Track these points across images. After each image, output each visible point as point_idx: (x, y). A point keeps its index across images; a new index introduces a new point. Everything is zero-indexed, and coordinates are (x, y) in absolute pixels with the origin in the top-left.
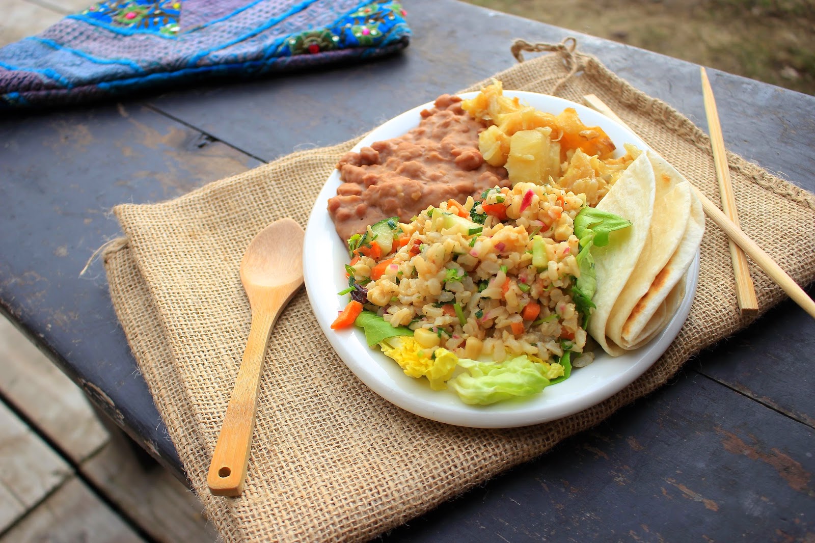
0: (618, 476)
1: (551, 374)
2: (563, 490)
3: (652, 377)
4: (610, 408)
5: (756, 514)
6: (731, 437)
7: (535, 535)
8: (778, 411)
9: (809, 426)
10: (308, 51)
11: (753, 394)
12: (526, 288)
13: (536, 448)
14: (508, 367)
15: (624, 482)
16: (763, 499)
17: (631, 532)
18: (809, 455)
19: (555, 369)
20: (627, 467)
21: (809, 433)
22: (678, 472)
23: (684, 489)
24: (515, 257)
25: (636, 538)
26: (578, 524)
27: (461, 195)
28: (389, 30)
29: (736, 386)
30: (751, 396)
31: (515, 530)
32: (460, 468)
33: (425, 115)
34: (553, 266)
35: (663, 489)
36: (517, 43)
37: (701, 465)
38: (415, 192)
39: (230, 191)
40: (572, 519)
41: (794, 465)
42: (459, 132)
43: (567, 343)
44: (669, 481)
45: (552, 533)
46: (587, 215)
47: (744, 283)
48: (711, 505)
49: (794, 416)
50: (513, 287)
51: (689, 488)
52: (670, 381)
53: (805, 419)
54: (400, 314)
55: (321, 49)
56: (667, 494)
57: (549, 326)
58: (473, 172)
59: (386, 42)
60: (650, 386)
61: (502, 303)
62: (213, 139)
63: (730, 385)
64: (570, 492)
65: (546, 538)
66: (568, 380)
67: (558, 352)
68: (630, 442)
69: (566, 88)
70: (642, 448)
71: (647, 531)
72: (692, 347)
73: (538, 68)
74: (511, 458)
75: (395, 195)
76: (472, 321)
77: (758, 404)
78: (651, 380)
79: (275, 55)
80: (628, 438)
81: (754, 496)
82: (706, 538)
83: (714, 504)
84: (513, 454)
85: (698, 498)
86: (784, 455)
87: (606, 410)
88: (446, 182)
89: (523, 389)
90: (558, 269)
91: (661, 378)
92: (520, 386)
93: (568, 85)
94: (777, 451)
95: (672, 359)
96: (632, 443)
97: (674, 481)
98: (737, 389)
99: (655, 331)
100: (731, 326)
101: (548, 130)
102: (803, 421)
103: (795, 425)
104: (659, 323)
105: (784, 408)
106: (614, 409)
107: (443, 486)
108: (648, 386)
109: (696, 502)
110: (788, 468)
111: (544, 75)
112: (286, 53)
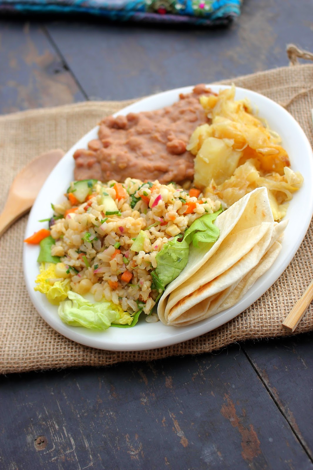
0: (145, 398)
1: (122, 321)
2: (109, 392)
3: (201, 345)
4: (161, 354)
5: (207, 460)
6: (230, 405)
7: (76, 412)
8: (276, 403)
9: (288, 421)
10: (157, 12)
11: (269, 383)
12: (126, 261)
13: (100, 361)
14: (95, 307)
15: (146, 403)
16: (219, 453)
17: (128, 435)
18: (271, 440)
19: (126, 318)
20: (154, 395)
21: (283, 426)
22: (181, 412)
23: (176, 425)
24: (126, 240)
25: (127, 440)
26: (102, 416)
27: (156, 172)
28: (219, 8)
29: (262, 372)
30: (266, 384)
31: (67, 403)
32: (47, 355)
33: (182, 97)
34: (142, 254)
35: (164, 418)
36: (291, 48)
37: (198, 414)
38: (123, 163)
39: (35, 121)
40: (101, 412)
41: (255, 442)
42: (186, 121)
43: (141, 305)
44: (171, 415)
45: (86, 414)
46: (201, 222)
47: (300, 305)
48: (184, 442)
49: (284, 411)
50: (118, 258)
51: (179, 425)
52: (214, 351)
53: (289, 416)
54: (58, 248)
55: (166, 12)
56: (164, 422)
57: (133, 291)
58: (175, 156)
59: (214, 17)
60: (198, 350)
61: (109, 265)
62: (66, 68)
63: (259, 371)
64: (111, 395)
65: (80, 416)
66: (131, 328)
67: (134, 308)
68: (167, 379)
69: (306, 97)
70: (171, 387)
71: (136, 439)
72: (238, 336)
73: (293, 75)
74: (81, 361)
75: (109, 161)
76: (90, 270)
77: (266, 391)
78: (199, 346)
79: (134, 9)
80: (168, 377)
81: (215, 449)
82: (166, 460)
83: (187, 442)
84: (84, 359)
85: (180, 434)
86: (254, 433)
87: (158, 354)
88: (151, 160)
89: (92, 325)
90: (143, 258)
91: (207, 347)
92: (91, 323)
93: (309, 94)
94: (252, 428)
95: (220, 338)
96: (169, 381)
97: (174, 416)
98: (261, 375)
99: (194, 319)
100: (276, 332)
101: (231, 142)
102: (286, 416)
103: (279, 415)
104: (198, 316)
105: (281, 402)
106: (164, 356)
107: (33, 362)
108: (195, 349)
109: (177, 436)
110: (250, 442)
111: (296, 81)
112: (142, 10)
